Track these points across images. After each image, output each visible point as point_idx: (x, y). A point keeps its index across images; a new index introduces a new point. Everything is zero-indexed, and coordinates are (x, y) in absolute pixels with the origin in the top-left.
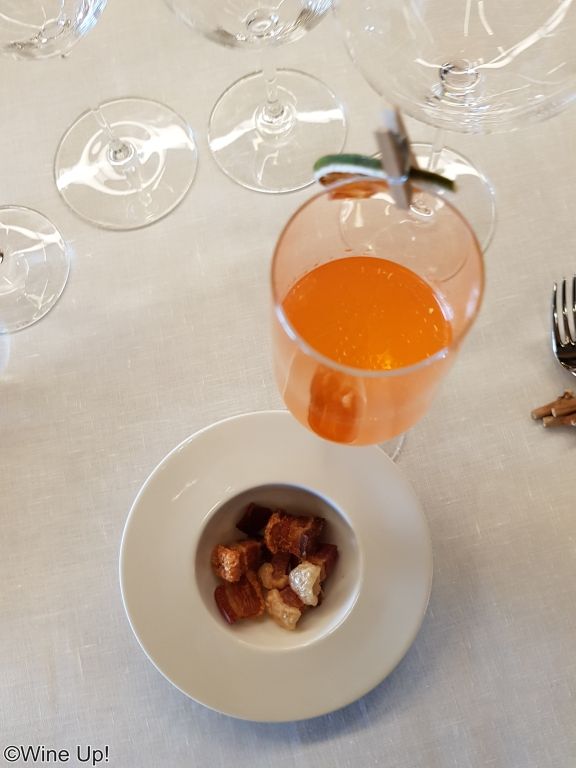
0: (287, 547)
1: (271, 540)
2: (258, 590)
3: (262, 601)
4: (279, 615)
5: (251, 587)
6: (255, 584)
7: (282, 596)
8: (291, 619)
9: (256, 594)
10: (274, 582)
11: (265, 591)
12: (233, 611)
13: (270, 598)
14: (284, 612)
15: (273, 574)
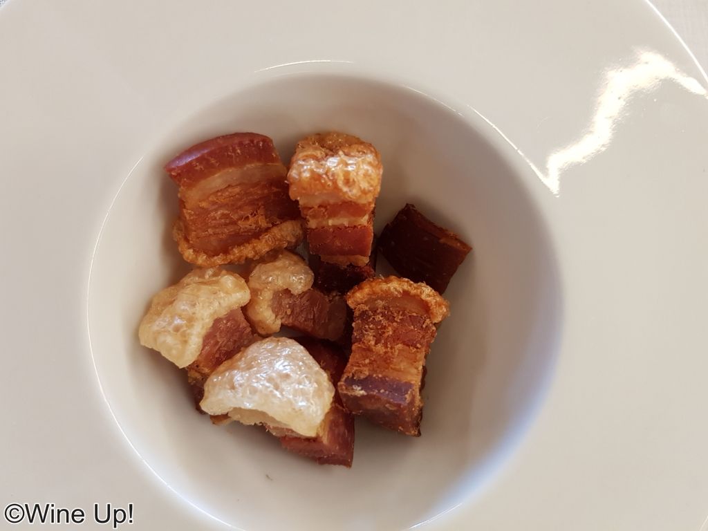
0: (370, 338)
1: (387, 295)
2: (248, 251)
3: (218, 260)
4: (182, 306)
5: (257, 234)
6: (263, 246)
7: (230, 316)
8: (169, 340)
9: (240, 245)
10: (267, 295)
11: (244, 270)
12: (203, 175)
13: (228, 281)
14: (191, 320)
15: (287, 292)
